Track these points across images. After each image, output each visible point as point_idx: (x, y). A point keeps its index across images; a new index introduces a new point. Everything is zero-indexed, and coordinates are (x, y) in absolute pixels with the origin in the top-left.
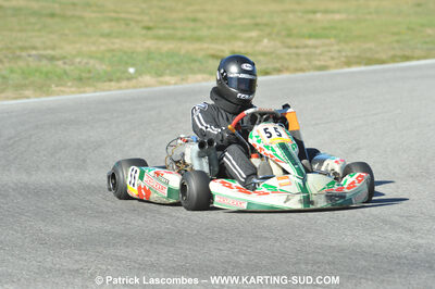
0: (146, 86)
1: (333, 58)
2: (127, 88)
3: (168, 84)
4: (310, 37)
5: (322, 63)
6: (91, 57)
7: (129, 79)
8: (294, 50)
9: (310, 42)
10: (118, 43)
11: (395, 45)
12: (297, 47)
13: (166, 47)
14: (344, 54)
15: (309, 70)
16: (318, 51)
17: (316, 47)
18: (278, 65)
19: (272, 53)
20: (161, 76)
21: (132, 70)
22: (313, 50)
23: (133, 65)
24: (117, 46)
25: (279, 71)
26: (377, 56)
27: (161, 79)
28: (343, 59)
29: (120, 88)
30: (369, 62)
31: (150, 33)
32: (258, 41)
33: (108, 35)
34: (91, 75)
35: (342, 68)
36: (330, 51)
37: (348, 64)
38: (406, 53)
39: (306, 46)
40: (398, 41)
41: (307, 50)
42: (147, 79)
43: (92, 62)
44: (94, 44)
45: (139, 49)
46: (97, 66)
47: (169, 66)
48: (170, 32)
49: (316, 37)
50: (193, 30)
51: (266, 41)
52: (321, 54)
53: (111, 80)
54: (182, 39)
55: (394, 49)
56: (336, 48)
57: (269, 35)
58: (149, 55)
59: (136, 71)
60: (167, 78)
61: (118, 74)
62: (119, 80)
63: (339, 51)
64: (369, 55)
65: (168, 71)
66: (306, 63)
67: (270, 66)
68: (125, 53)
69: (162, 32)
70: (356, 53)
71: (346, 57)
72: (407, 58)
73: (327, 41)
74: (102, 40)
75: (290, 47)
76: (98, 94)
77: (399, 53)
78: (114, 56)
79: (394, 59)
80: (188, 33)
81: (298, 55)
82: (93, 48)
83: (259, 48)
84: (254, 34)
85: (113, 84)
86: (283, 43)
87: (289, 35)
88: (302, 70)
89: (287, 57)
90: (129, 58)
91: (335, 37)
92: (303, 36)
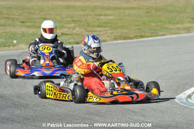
0: (22, 49)
2: (13, 50)
4: (98, 27)
7: (14, 45)
11: (137, 31)
19: (80, 34)
22: (100, 33)
26: (129, 36)
30: (125, 38)
32: (74, 28)
35: (113, 41)
36: (107, 33)
37: (116, 39)
38: (142, 34)
40: (138, 29)
42: (22, 46)
45: (19, 32)
48: (33, 24)
51: (78, 28)
55: (136, 32)
56: (110, 32)
58: (23, 35)
59: (17, 42)
64: (125, 35)
71: (115, 36)
72: (143, 37)
77: (139, 34)
79: (136, 37)
83: (74, 32)
84: (72, 25)
90: (13, 36)
92: (95, 26)
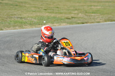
1: (101, 20)
3: (56, 26)
5: (98, 21)
6: (32, 18)
8: (89, 17)
9: (93, 15)
10: (38, 14)
12: (89, 16)
13: (53, 15)
14: (103, 18)
15: (95, 23)
16: (96, 17)
18: (86, 21)
20: (53, 23)
21: (45, 22)
23: (45, 20)
24: (38, 15)
25: (87, 23)
27: (53, 24)
28: (104, 20)
31: (46, 11)
33: (35, 12)
34: (33, 23)
39: (92, 16)
43: (33, 19)
46: (34, 20)
47: (55, 21)
49: (94, 13)
50: (58, 10)
52: (97, 18)
53: (39, 25)
54: (56, 13)
57: (81, 12)
60: (55, 24)
61: (41, 23)
62: (42, 25)
63: (102, 17)
65: (55, 22)
66: (94, 21)
67: (84, 21)
68: (42, 17)
69: (50, 11)
70: (107, 18)
73: (97, 14)
74: (34, 13)
75: (87, 16)
76: (37, 28)
78: (38, 18)
80: (57, 11)
81: (90, 18)
82: (32, 15)
86: (85, 15)
87: (86, 13)
88: (93, 23)
89: (88, 19)
91: (100, 13)
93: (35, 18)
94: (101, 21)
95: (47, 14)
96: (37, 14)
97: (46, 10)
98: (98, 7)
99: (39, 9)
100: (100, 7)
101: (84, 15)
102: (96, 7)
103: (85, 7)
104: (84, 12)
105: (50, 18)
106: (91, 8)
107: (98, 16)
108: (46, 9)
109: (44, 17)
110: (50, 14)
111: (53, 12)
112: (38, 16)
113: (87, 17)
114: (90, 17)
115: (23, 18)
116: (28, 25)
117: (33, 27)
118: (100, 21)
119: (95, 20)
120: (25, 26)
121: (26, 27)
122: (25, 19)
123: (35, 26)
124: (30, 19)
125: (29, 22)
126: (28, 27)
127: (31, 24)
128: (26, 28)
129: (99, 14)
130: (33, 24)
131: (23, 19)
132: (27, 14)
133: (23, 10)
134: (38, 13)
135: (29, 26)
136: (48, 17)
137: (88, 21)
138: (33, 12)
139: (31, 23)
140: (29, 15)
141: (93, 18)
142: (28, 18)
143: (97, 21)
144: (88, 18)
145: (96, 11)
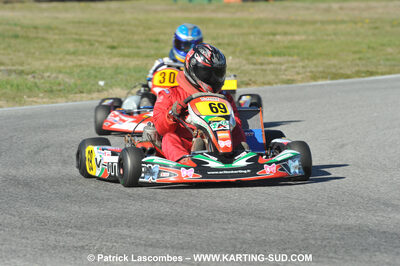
1: (298, 73)
5: (289, 77)
6: (60, 72)
8: (259, 67)
9: (275, 59)
12: (262, 64)
13: (133, 63)
14: (308, 70)
15: (276, 83)
16: (283, 67)
17: (281, 64)
18: (245, 79)
21: (101, 83)
23: (102, 79)
24: (84, 62)
25: (247, 84)
28: (309, 74)
29: (92, 99)
31: (115, 51)
33: (74, 53)
34: (62, 87)
39: (270, 63)
41: (272, 66)
43: (61, 76)
44: (61, 60)
46: (67, 80)
49: (279, 55)
50: (157, 49)
52: (286, 70)
53: (82, 92)
54: (147, 56)
57: (233, 53)
61: (89, 87)
62: (90, 92)
63: (303, 67)
66: (273, 77)
68: (94, 68)
69: (126, 51)
70: (321, 69)
73: (290, 59)
74: (68, 57)
75: (254, 64)
76: (70, 103)
78: (82, 71)
80: (153, 52)
81: (265, 70)
82: (61, 64)
85: (84, 95)
86: (247, 59)
87: (253, 53)
88: (269, 84)
89: (254, 72)
91: (298, 55)
93: (70, 74)
94: (299, 77)
95: (115, 60)
96: (81, 60)
97: (113, 48)
98: (297, 38)
99: (91, 45)
100: (303, 37)
101: (244, 62)
102: (290, 38)
103: (252, 37)
104: (247, 51)
105: (121, 73)
106: (271, 41)
107: (291, 65)
108: (115, 44)
109: (101, 68)
110: (127, 60)
111: (137, 55)
112: (81, 66)
113: (252, 67)
114: (264, 67)
115: (28, 74)
116: (41, 95)
117: (59, 100)
118: (295, 77)
119: (277, 76)
120: (29, 97)
121: (35, 99)
122: (34, 77)
123: (67, 98)
124: (54, 75)
125: (48, 85)
126: (39, 100)
127: (52, 91)
128: (31, 103)
129: (295, 58)
130: (60, 91)
131: (30, 76)
132: (46, 62)
133: (32, 50)
134: (83, 58)
135: (42, 98)
136: (117, 68)
137: (253, 79)
138: (68, 53)
139: (55, 88)
140: (52, 65)
141: (271, 70)
142: (48, 74)
143: (284, 77)
144: (255, 70)
145: (285, 48)
